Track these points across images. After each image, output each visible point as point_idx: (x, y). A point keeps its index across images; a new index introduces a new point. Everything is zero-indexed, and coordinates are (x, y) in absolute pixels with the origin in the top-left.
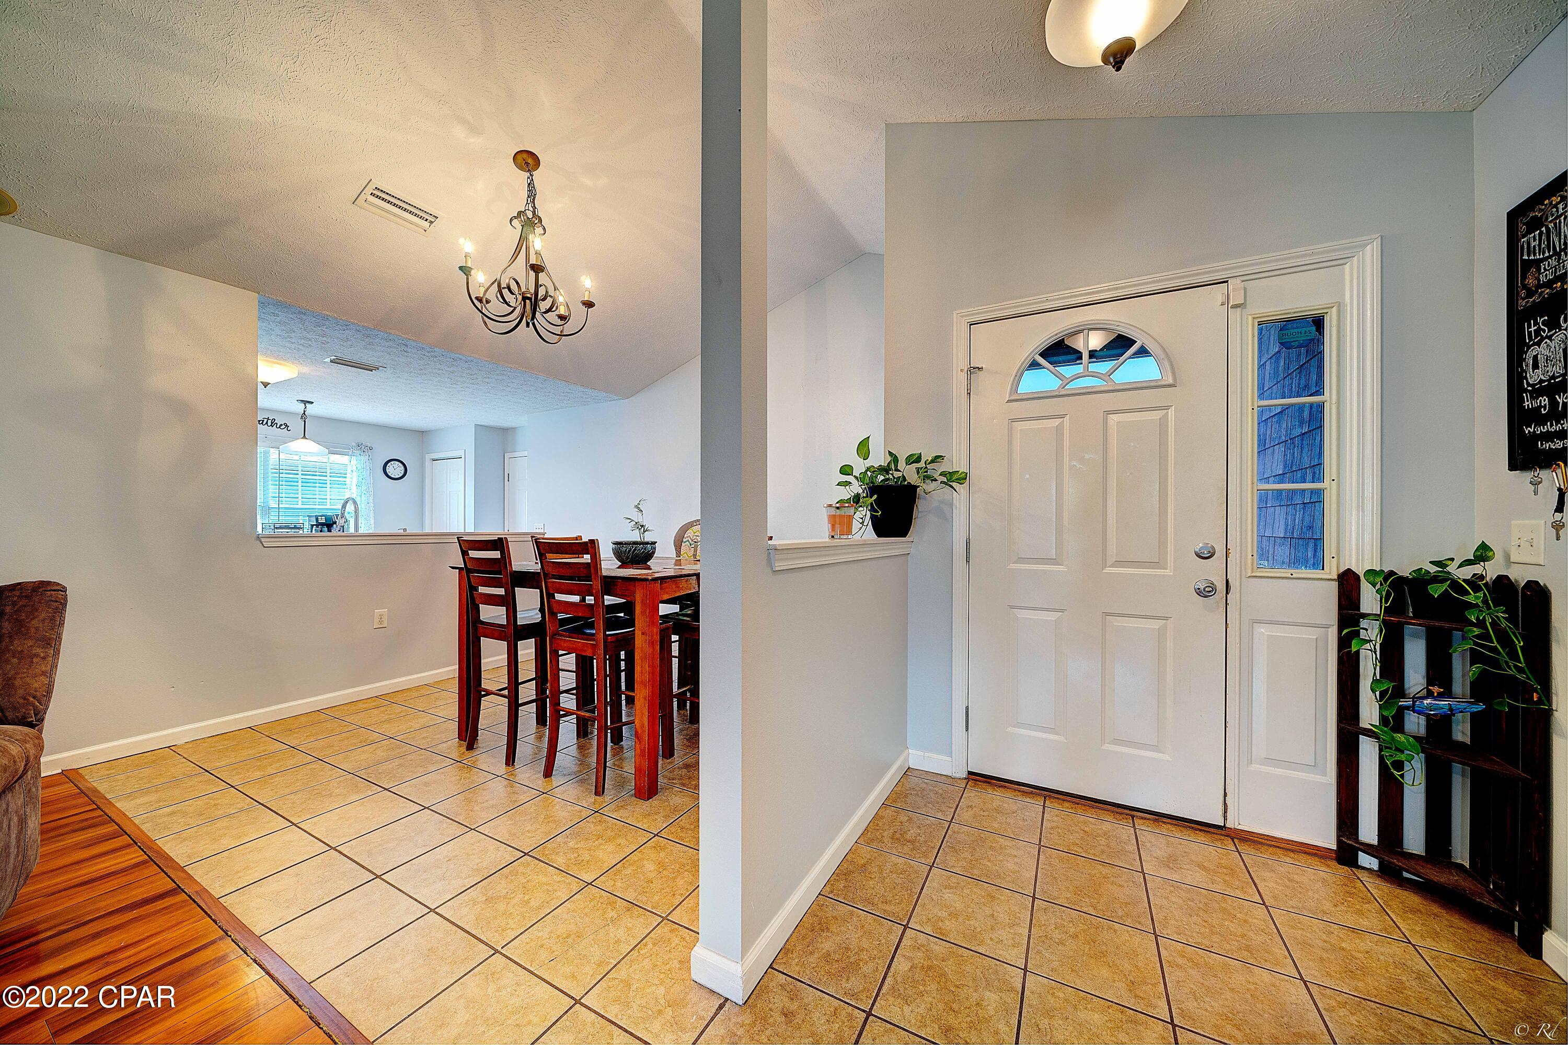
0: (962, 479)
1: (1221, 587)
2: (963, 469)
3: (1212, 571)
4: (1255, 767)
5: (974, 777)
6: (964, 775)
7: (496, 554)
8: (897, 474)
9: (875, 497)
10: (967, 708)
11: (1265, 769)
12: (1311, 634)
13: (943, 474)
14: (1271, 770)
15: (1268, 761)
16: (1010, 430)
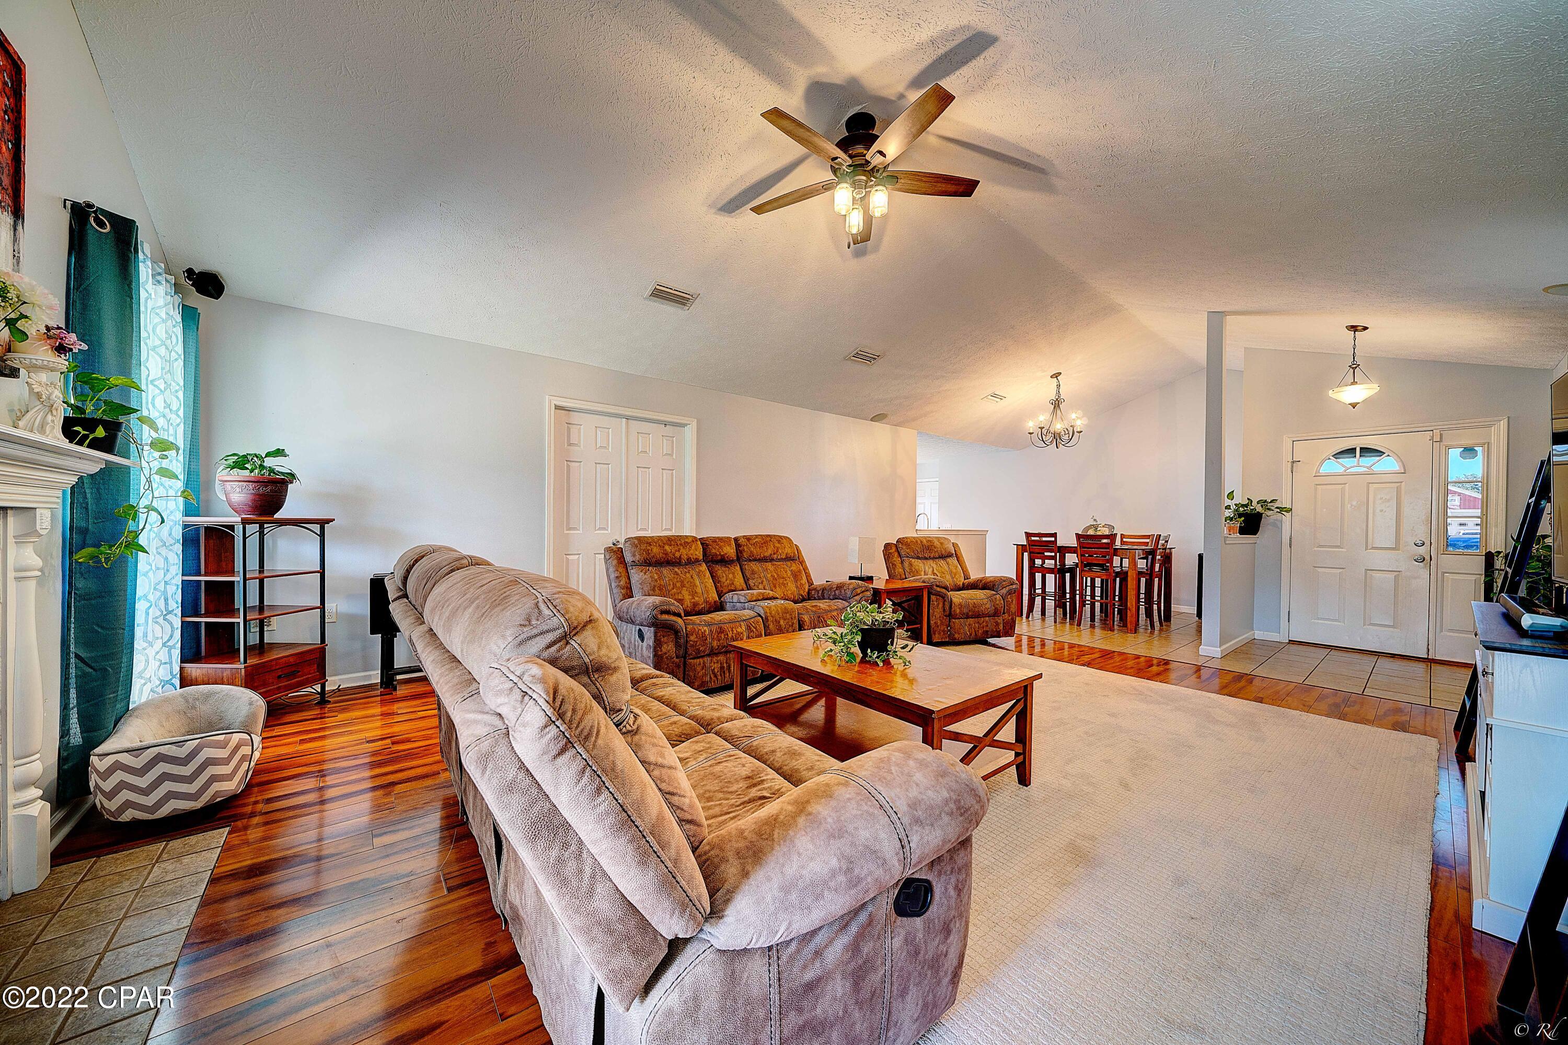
0: (1289, 510)
1: (1428, 558)
2: (1289, 506)
3: (1422, 551)
4: (1444, 633)
5: (1291, 642)
6: (1287, 641)
7: (1053, 539)
8: (1252, 508)
9: (1243, 518)
10: (1289, 612)
11: (1449, 634)
12: (1473, 577)
13: (1277, 508)
14: (1451, 634)
15: (1451, 630)
16: (1316, 489)
